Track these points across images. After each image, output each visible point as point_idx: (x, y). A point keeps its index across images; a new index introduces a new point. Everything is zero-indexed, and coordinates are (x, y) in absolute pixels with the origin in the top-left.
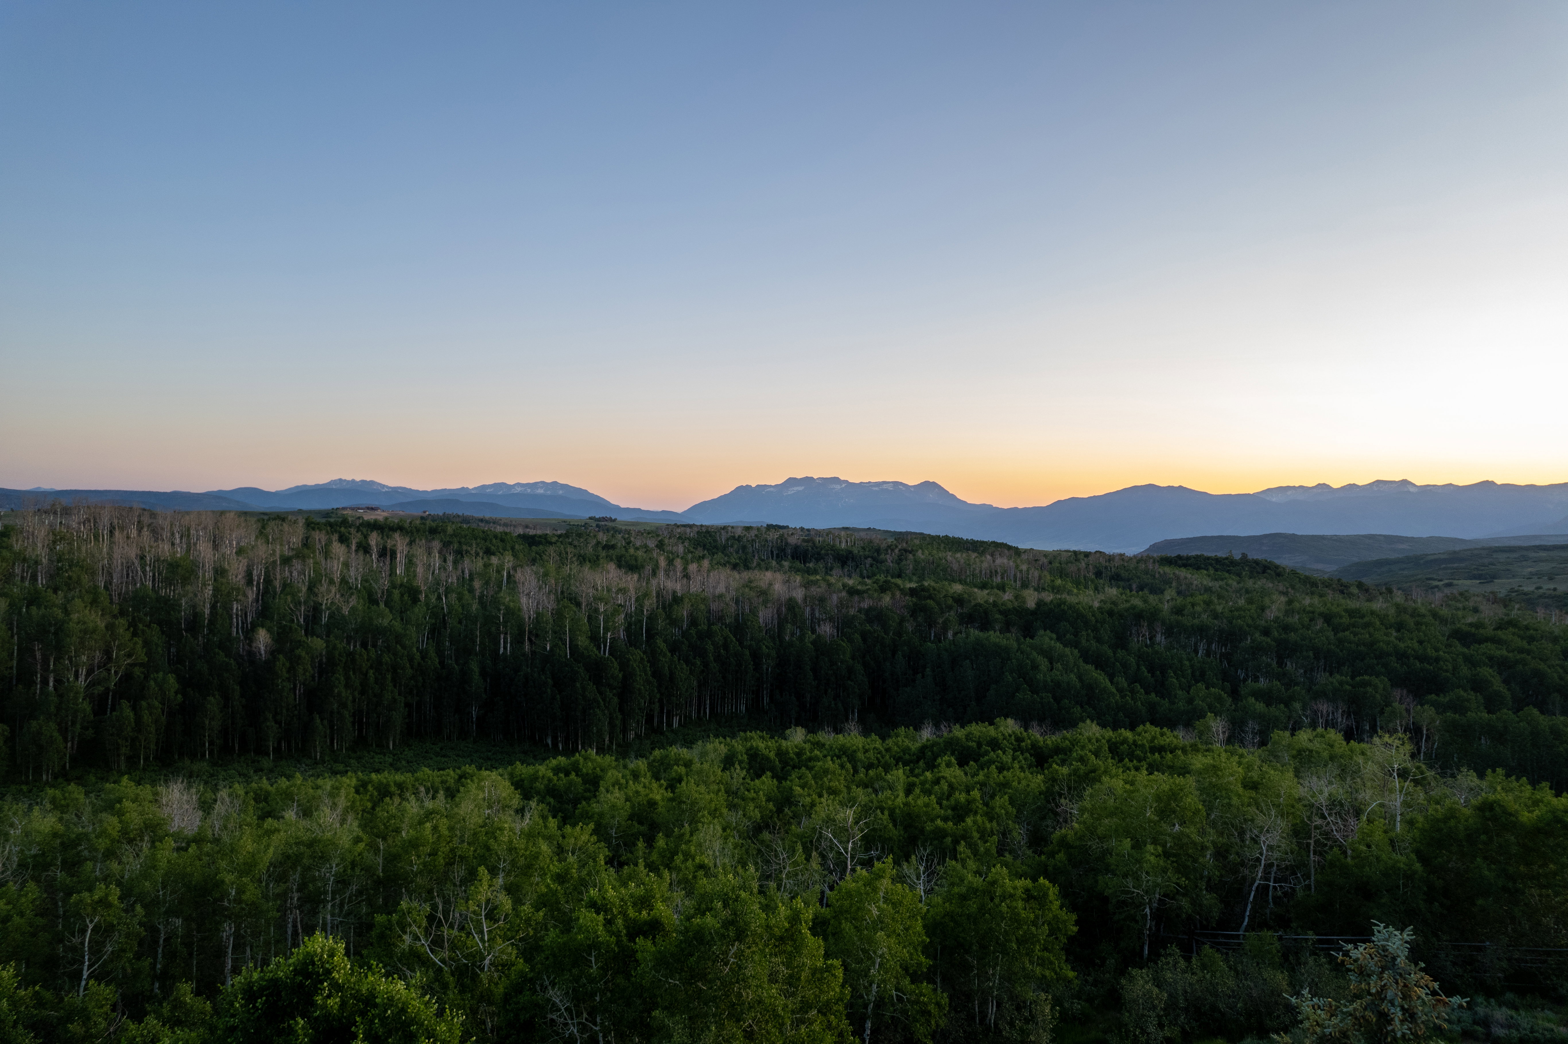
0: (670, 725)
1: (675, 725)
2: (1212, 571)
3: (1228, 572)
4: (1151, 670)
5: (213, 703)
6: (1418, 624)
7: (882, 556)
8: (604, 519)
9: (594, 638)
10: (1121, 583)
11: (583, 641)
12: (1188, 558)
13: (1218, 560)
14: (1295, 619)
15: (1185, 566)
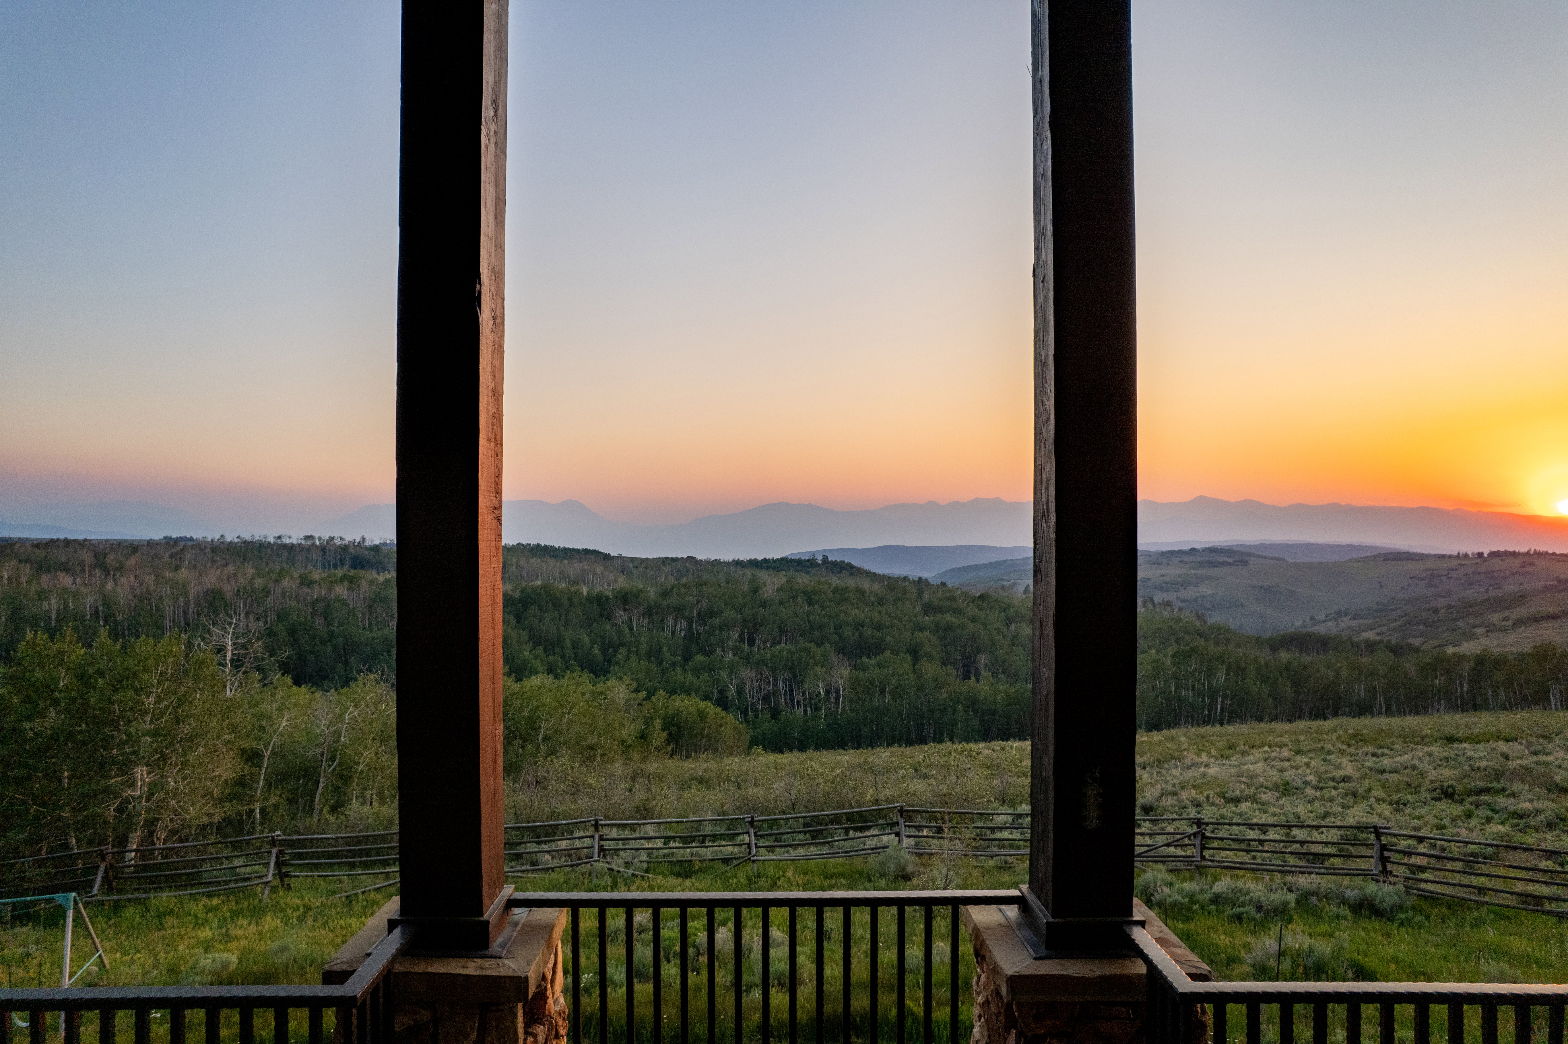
12: (774, 561)
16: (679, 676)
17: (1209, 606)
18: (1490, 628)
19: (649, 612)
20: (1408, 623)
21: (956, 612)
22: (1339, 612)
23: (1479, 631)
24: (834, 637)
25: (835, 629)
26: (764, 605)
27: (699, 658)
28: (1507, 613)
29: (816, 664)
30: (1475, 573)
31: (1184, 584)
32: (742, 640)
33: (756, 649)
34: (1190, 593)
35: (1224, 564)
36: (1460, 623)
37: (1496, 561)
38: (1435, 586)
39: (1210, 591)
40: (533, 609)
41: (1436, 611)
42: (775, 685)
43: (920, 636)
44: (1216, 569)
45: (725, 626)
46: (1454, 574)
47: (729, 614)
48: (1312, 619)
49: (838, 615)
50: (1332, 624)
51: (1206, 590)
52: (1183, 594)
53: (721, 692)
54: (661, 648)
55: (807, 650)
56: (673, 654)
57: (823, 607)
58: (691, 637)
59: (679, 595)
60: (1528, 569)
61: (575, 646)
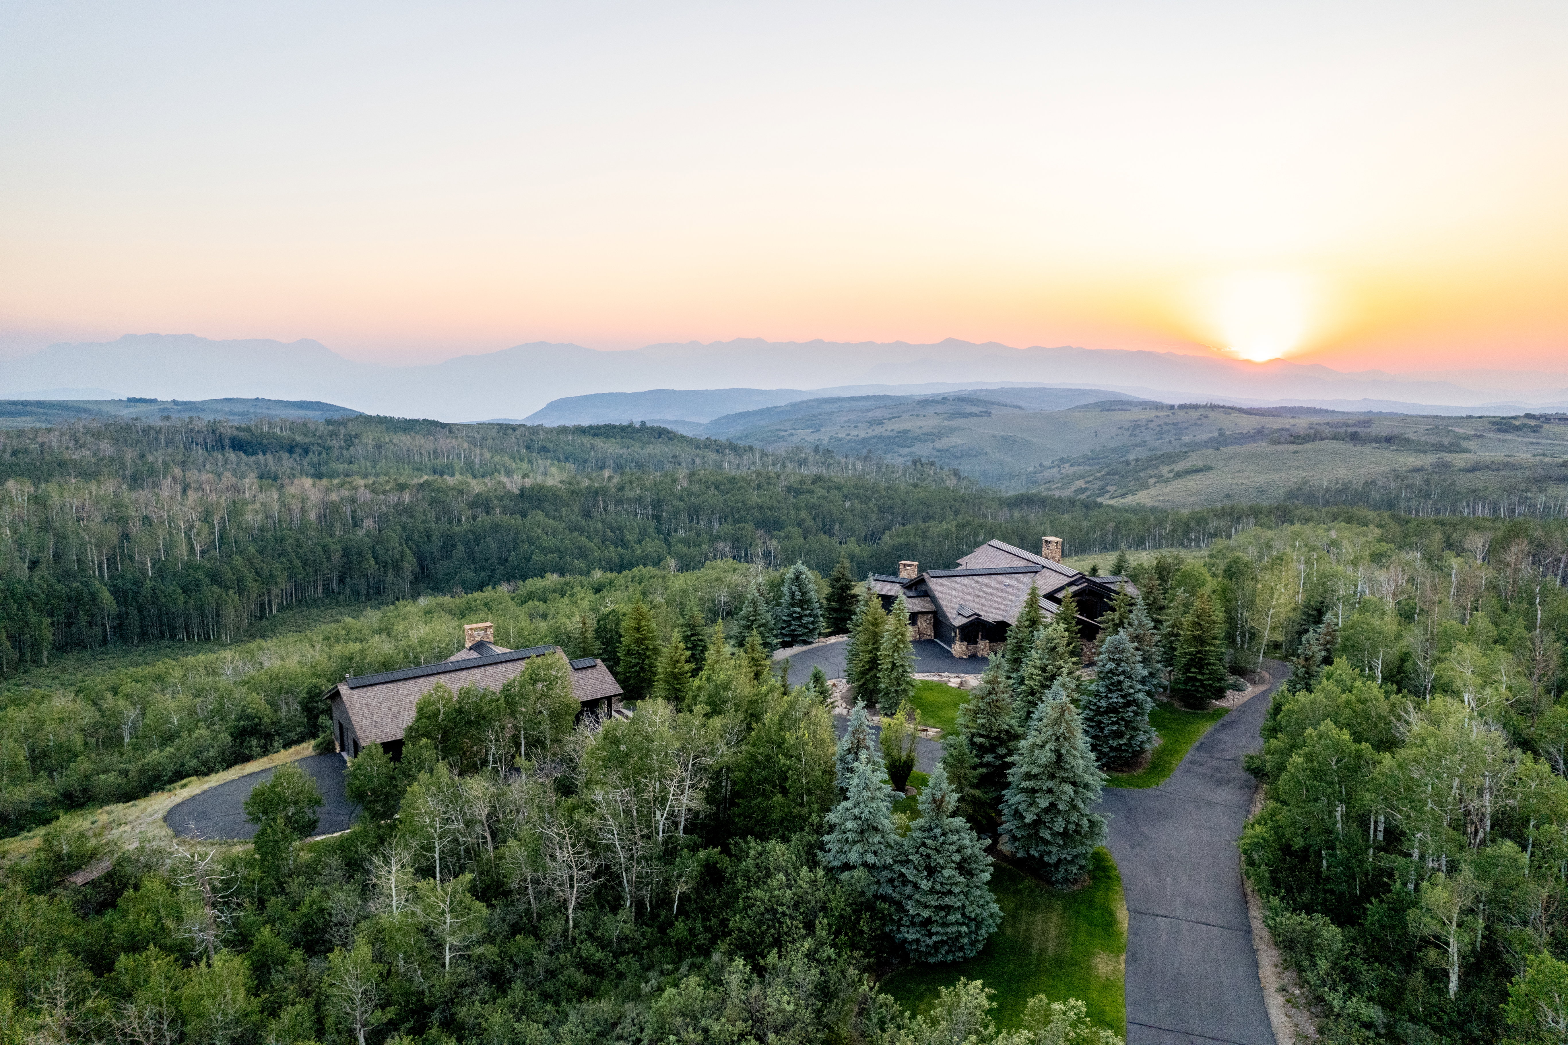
0: (271, 611)
2: (619, 440)
3: (632, 438)
4: (613, 530)
6: (769, 484)
10: (549, 455)
12: (599, 428)
13: (622, 429)
14: (696, 488)
15: (595, 435)
17: (959, 455)
18: (1161, 479)
20: (1108, 474)
22: (1062, 459)
23: (1152, 481)
28: (1173, 466)
30: (1166, 424)
31: (939, 435)
34: (944, 443)
35: (972, 414)
36: (1142, 474)
37: (1182, 413)
38: (1135, 435)
39: (960, 442)
41: (1128, 463)
44: (965, 420)
46: (1151, 425)
48: (1041, 465)
50: (1056, 470)
51: (956, 440)
52: (938, 444)
60: (1203, 421)
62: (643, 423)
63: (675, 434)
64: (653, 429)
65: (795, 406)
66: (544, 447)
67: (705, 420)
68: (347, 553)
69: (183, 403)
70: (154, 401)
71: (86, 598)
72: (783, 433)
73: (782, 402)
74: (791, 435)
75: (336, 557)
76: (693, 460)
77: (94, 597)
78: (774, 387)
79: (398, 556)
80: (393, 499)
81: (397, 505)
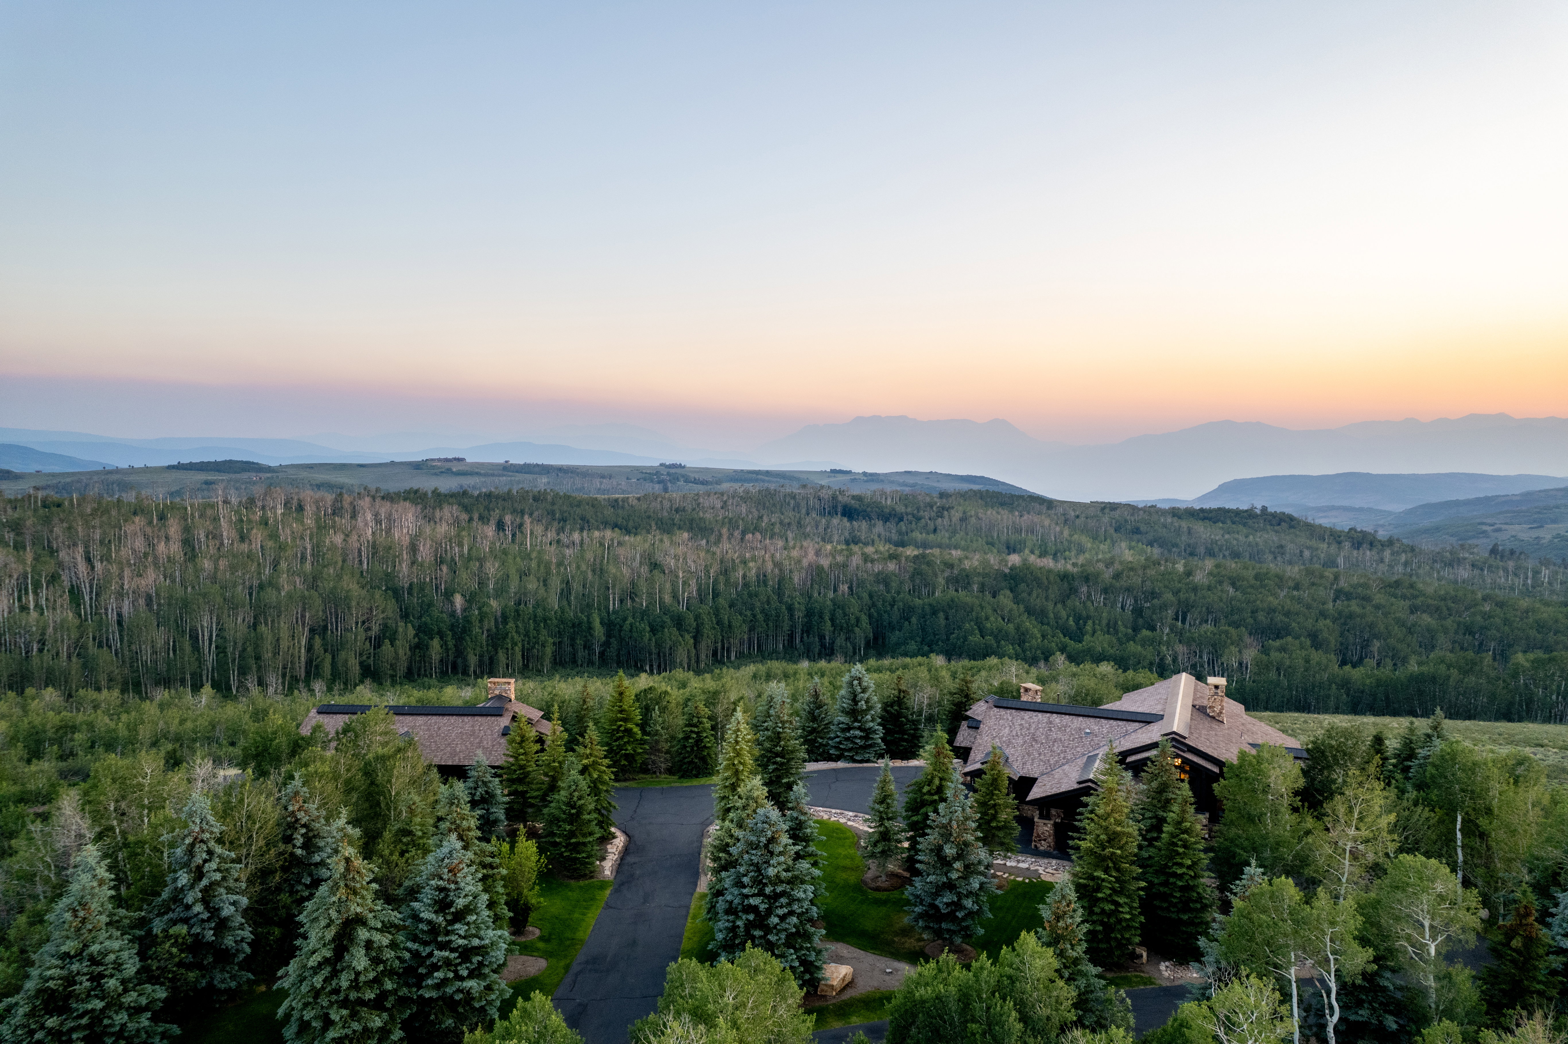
1: (733, 658)
5: (436, 643)
7: (921, 513)
8: (673, 466)
9: (675, 596)
11: (667, 599)
12: (1210, 511)
13: (1238, 513)
16: (1133, 647)
19: (1105, 591)
21: (1367, 599)
24: (1251, 621)
25: (1252, 612)
26: (1195, 589)
27: (1145, 633)
29: (1232, 644)
32: (1177, 619)
33: (1187, 626)
40: (1023, 586)
42: (1201, 657)
43: (1321, 623)
45: (1164, 607)
47: (1168, 596)
49: (1255, 601)
53: (1162, 659)
54: (1116, 623)
55: (1227, 632)
56: (1126, 627)
57: (1244, 593)
58: (1138, 612)
59: (1128, 577)
61: (1057, 617)
62: (1264, 509)
63: (1299, 521)
64: (1274, 515)
65: (1528, 496)
66: (1138, 529)
67: (1398, 507)
68: (809, 613)
69: (872, 475)
70: (849, 472)
71: (584, 626)
72: (1485, 528)
73: (1517, 490)
74: (1499, 530)
75: (799, 614)
76: (1301, 552)
77: (590, 628)
78: (1513, 472)
79: (853, 621)
80: (878, 567)
81: (879, 573)
